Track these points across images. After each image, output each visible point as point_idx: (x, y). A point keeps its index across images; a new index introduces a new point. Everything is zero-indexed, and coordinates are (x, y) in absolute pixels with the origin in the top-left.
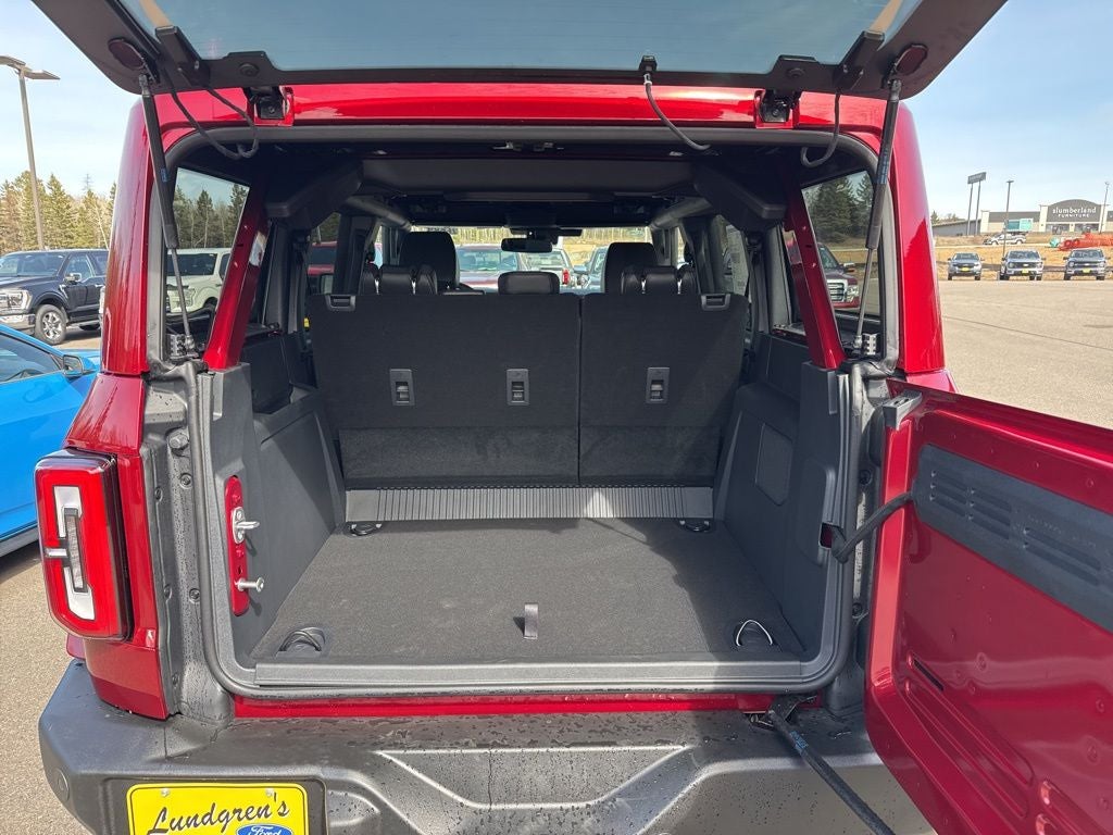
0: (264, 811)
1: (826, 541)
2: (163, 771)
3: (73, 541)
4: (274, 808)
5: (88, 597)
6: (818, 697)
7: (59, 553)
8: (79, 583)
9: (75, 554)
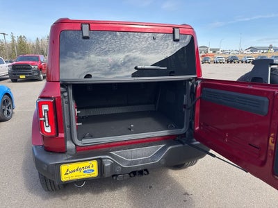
0: (89, 167)
1: (185, 107)
2: (69, 161)
3: (46, 116)
4: (91, 166)
5: (49, 128)
6: (183, 135)
7: (43, 119)
8: (47, 125)
9: (47, 119)
